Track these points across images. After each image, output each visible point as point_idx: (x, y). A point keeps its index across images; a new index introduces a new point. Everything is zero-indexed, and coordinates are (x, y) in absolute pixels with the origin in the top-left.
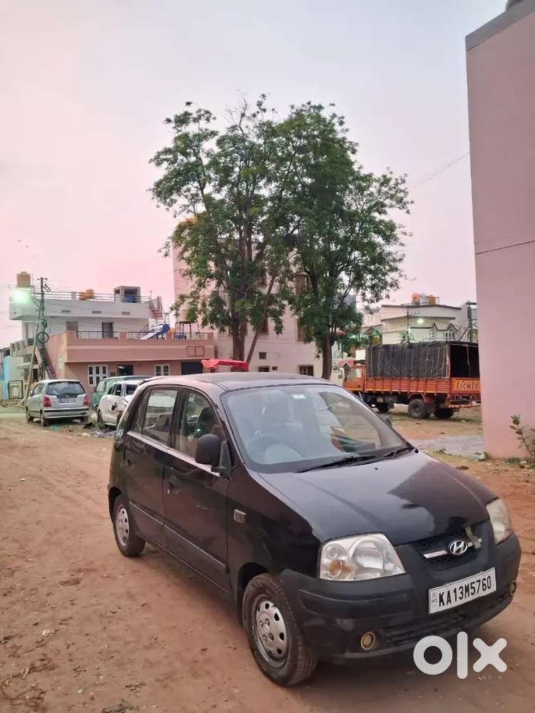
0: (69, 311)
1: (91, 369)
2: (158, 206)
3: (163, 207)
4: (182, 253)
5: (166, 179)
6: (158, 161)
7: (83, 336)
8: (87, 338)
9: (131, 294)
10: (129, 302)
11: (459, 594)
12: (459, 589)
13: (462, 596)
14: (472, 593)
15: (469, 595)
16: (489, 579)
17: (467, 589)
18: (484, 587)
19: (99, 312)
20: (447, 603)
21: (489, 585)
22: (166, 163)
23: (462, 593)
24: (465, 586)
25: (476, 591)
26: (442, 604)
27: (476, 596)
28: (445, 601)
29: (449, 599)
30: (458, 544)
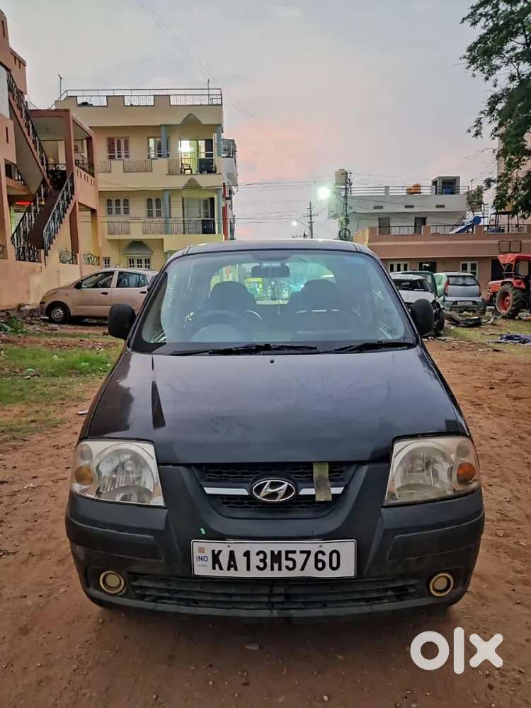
0: (381, 207)
1: (392, 267)
2: (473, 76)
3: (481, 76)
4: (496, 129)
5: (483, 39)
6: (473, 17)
7: (394, 231)
9: (448, 186)
10: (446, 193)
11: (255, 560)
12: (258, 554)
13: (262, 565)
14: (287, 567)
15: (280, 569)
16: (335, 556)
17: (276, 558)
18: (320, 565)
19: (412, 207)
20: (229, 569)
21: (335, 565)
22: (483, 19)
23: (263, 560)
24: (272, 552)
25: (299, 565)
26: (217, 566)
27: (296, 573)
28: (225, 565)
29: (232, 563)
30: (273, 485)
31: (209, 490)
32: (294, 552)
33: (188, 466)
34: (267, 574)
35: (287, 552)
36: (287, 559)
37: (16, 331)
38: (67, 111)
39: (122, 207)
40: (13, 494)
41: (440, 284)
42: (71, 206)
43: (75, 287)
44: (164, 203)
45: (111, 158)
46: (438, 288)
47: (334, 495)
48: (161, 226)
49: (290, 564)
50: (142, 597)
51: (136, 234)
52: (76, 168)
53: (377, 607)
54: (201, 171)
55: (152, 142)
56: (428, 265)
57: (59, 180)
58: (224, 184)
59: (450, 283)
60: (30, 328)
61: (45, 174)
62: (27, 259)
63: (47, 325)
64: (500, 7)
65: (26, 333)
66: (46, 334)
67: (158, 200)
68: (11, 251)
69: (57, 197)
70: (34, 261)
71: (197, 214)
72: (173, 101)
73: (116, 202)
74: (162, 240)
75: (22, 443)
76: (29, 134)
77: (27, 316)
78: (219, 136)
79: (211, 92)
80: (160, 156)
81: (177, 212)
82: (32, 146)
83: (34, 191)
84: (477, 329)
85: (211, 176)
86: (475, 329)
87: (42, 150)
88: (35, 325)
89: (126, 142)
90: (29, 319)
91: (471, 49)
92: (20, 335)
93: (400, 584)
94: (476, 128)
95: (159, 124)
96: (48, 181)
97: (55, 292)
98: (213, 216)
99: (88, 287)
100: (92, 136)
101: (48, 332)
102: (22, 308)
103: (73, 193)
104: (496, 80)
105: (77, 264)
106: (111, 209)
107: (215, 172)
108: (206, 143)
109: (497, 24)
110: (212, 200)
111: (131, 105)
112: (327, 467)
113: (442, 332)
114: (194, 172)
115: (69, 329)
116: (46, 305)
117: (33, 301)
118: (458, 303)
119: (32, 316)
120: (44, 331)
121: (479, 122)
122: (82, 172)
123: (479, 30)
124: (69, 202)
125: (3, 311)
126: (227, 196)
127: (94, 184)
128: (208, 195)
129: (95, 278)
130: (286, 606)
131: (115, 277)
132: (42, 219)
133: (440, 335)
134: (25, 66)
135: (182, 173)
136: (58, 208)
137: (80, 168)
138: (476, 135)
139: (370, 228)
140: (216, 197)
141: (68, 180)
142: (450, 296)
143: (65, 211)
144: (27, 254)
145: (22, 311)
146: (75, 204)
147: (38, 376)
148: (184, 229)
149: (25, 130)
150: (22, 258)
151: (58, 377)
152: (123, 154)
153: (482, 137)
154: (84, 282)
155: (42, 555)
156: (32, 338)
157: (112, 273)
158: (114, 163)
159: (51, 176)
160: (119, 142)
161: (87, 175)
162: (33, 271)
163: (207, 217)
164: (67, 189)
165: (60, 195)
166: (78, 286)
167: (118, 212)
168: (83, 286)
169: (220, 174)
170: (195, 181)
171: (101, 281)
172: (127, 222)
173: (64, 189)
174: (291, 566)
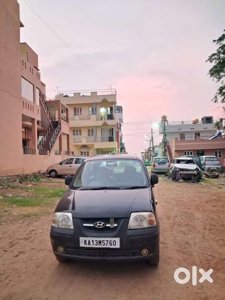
0: (181, 129)
1: (185, 153)
2: (213, 80)
3: (216, 80)
4: (223, 99)
5: (215, 67)
6: (211, 59)
7: (186, 139)
8: (190, 140)
9: (208, 120)
10: (208, 123)
11: (95, 243)
12: (95, 241)
13: (96, 244)
14: (103, 245)
15: (101, 245)
16: (114, 242)
17: (100, 242)
18: (111, 244)
19: (193, 129)
20: (88, 245)
21: (114, 244)
22: (215, 60)
23: (97, 243)
24: (99, 241)
25: (106, 244)
26: (86, 244)
27: (105, 246)
28: (87, 244)
29: (89, 243)
30: (100, 223)
31: (84, 225)
32: (104, 241)
33: (79, 218)
34: (98, 246)
35: (103, 241)
36: (103, 242)
37: (37, 181)
38: (59, 101)
39: (79, 133)
40: (36, 234)
41: (203, 160)
42: (59, 134)
43: (60, 164)
44: (94, 131)
45: (75, 115)
46: (201, 162)
47: (114, 226)
48: (93, 139)
49: (103, 244)
50: (68, 253)
51: (84, 142)
52: (62, 121)
53: (127, 258)
54: (108, 119)
55: (90, 109)
56: (201, 152)
57: (56, 125)
58: (117, 123)
59: (207, 160)
60: (42, 180)
61: (51, 123)
62: (43, 154)
63: (49, 179)
64: (220, 55)
65: (41, 182)
66: (48, 182)
67: (92, 130)
68: (37, 151)
69: (55, 131)
70: (45, 155)
71: (107, 135)
72: (98, 94)
73: (76, 131)
74: (93, 145)
75: (39, 219)
76: (46, 110)
77: (42, 175)
78: (115, 106)
79: (112, 90)
80: (93, 114)
81: (99, 134)
82: (46, 113)
83: (46, 129)
84: (216, 179)
85: (112, 121)
86: (215, 179)
87: (50, 115)
88: (45, 179)
89: (81, 109)
90: (42, 176)
91: (210, 71)
92: (39, 182)
93: (133, 251)
94: (215, 99)
95: (92, 102)
96: (52, 125)
97: (52, 166)
98: (113, 135)
99: (65, 164)
100: (68, 108)
101: (49, 181)
102: (40, 172)
103: (60, 129)
104: (223, 81)
105: (61, 155)
106: (75, 133)
107: (114, 119)
108: (110, 108)
109: (220, 61)
110: (113, 129)
111: (83, 96)
112: (114, 219)
113: (201, 180)
114: (106, 119)
115: (57, 180)
116: (49, 171)
117: (44, 170)
118: (211, 168)
119: (43, 175)
120: (48, 181)
121: (216, 97)
122: (64, 121)
123: (214, 64)
124: (59, 133)
125: (33, 173)
126: (119, 127)
127: (68, 125)
128: (111, 128)
129: (67, 161)
130: (104, 256)
131: (74, 160)
132: (49, 139)
133: (199, 182)
134: (45, 86)
135: (101, 119)
136: (55, 135)
137: (63, 120)
138: (215, 102)
139: (175, 138)
140: (114, 128)
141: (59, 125)
142: (207, 165)
143: (57, 136)
144: (43, 152)
145: (40, 173)
146: (61, 133)
147: (45, 197)
148: (102, 140)
149: (44, 108)
150: (41, 154)
151: (51, 198)
152: (79, 114)
153: (218, 102)
154: (63, 162)
155: (43, 250)
156: (43, 184)
157: (73, 159)
158: (76, 117)
159: (53, 123)
160: (78, 109)
161: (66, 122)
162: (45, 158)
163: (111, 135)
164: (58, 128)
165: (56, 130)
166: (61, 164)
167: (77, 134)
168: (63, 164)
169: (115, 120)
170: (106, 123)
171: (69, 162)
172: (81, 138)
173: (57, 128)
174: (104, 244)
